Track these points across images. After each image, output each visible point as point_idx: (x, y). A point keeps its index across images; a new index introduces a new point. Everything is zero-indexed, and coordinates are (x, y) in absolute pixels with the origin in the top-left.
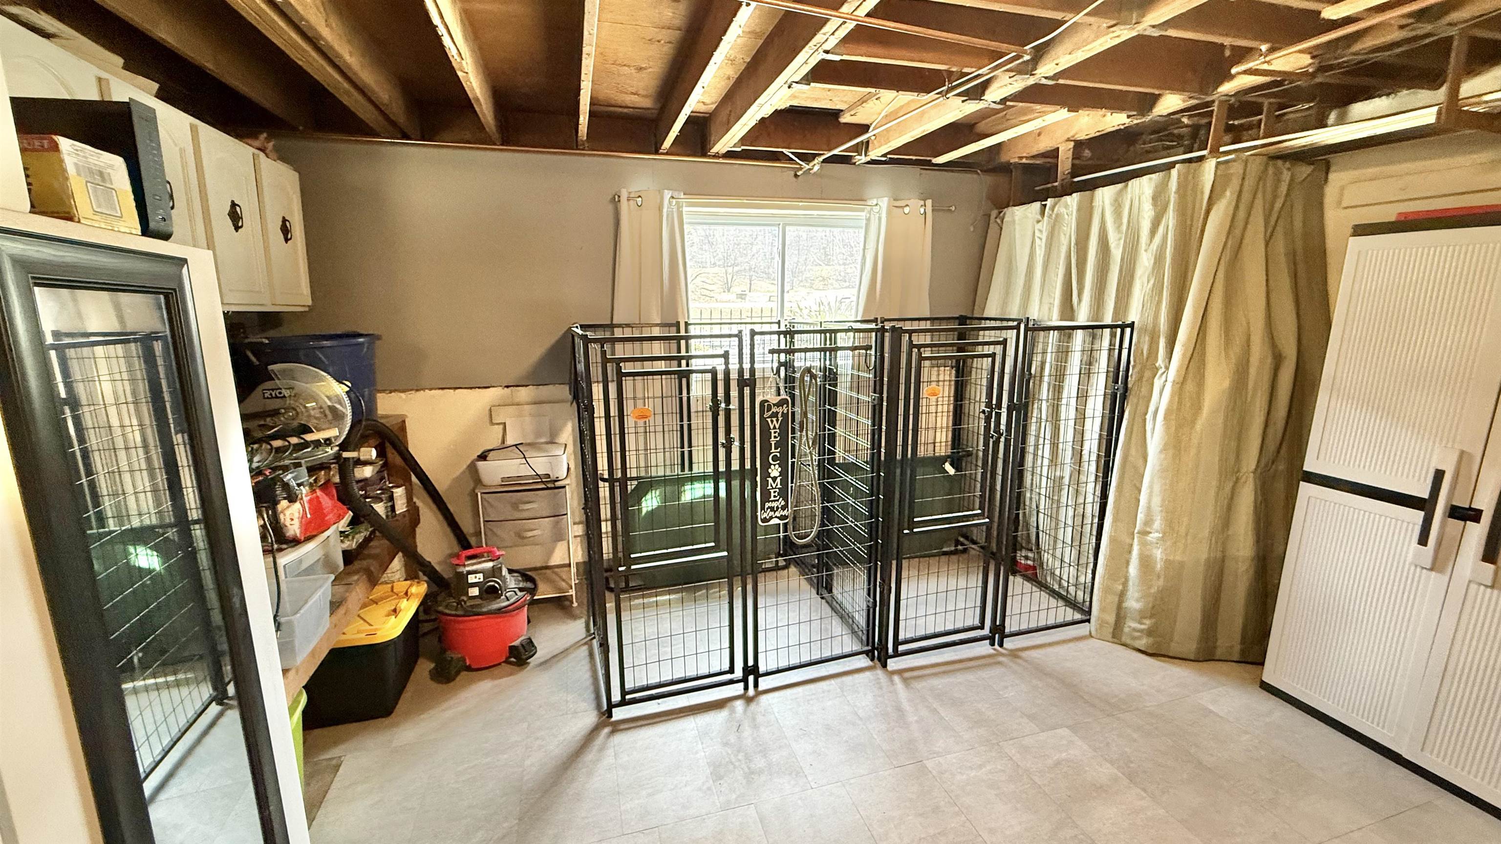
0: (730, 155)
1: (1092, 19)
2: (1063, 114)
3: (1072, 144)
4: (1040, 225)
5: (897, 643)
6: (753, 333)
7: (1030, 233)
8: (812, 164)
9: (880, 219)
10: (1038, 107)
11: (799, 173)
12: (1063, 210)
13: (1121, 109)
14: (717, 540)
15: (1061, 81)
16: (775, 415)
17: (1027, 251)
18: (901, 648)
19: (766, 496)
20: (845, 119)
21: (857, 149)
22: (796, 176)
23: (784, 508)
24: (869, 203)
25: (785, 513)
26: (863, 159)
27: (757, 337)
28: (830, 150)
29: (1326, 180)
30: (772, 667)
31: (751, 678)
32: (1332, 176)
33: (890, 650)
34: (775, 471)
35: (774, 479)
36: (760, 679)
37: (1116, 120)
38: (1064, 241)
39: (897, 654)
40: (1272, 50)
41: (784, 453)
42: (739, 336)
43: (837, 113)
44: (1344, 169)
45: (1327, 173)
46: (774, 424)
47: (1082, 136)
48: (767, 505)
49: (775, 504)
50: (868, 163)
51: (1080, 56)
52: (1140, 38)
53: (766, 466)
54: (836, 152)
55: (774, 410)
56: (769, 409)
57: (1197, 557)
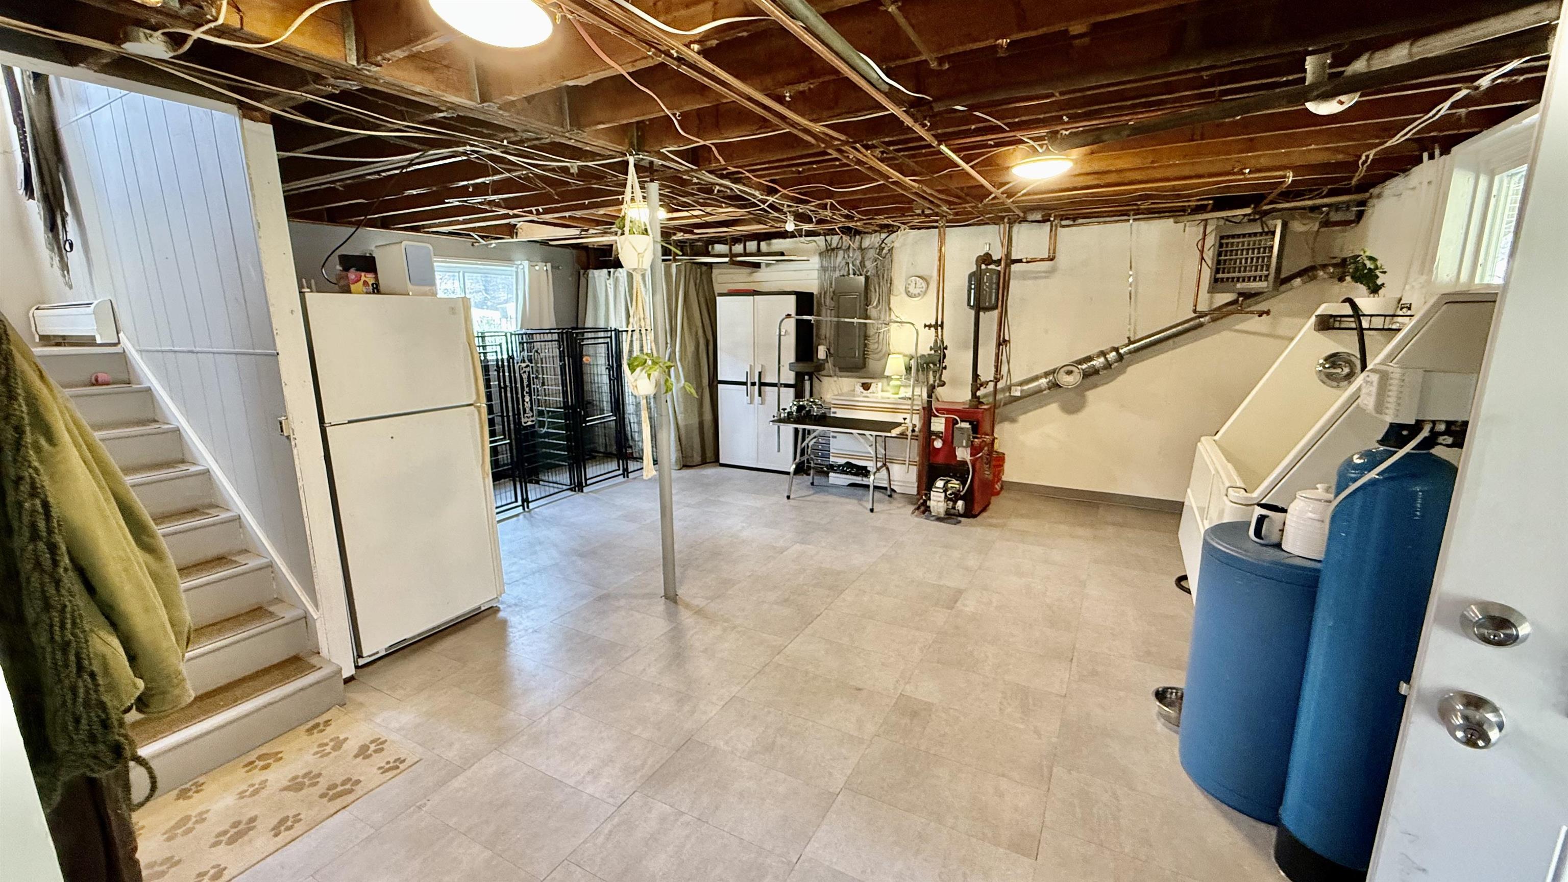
4: (608, 281)
5: (586, 480)
7: (604, 284)
8: (488, 242)
9: (524, 273)
14: (504, 434)
16: (525, 372)
17: (603, 293)
18: (589, 482)
22: (473, 245)
23: (533, 416)
24: (516, 262)
25: (533, 419)
29: (714, 282)
30: (534, 498)
31: (525, 504)
32: (715, 280)
33: (584, 484)
34: (527, 399)
35: (527, 403)
36: (530, 504)
39: (587, 485)
40: (683, 234)
41: (530, 389)
46: (525, 376)
48: (526, 415)
49: (529, 415)
53: (523, 396)
55: (524, 369)
56: (522, 369)
57: (695, 421)
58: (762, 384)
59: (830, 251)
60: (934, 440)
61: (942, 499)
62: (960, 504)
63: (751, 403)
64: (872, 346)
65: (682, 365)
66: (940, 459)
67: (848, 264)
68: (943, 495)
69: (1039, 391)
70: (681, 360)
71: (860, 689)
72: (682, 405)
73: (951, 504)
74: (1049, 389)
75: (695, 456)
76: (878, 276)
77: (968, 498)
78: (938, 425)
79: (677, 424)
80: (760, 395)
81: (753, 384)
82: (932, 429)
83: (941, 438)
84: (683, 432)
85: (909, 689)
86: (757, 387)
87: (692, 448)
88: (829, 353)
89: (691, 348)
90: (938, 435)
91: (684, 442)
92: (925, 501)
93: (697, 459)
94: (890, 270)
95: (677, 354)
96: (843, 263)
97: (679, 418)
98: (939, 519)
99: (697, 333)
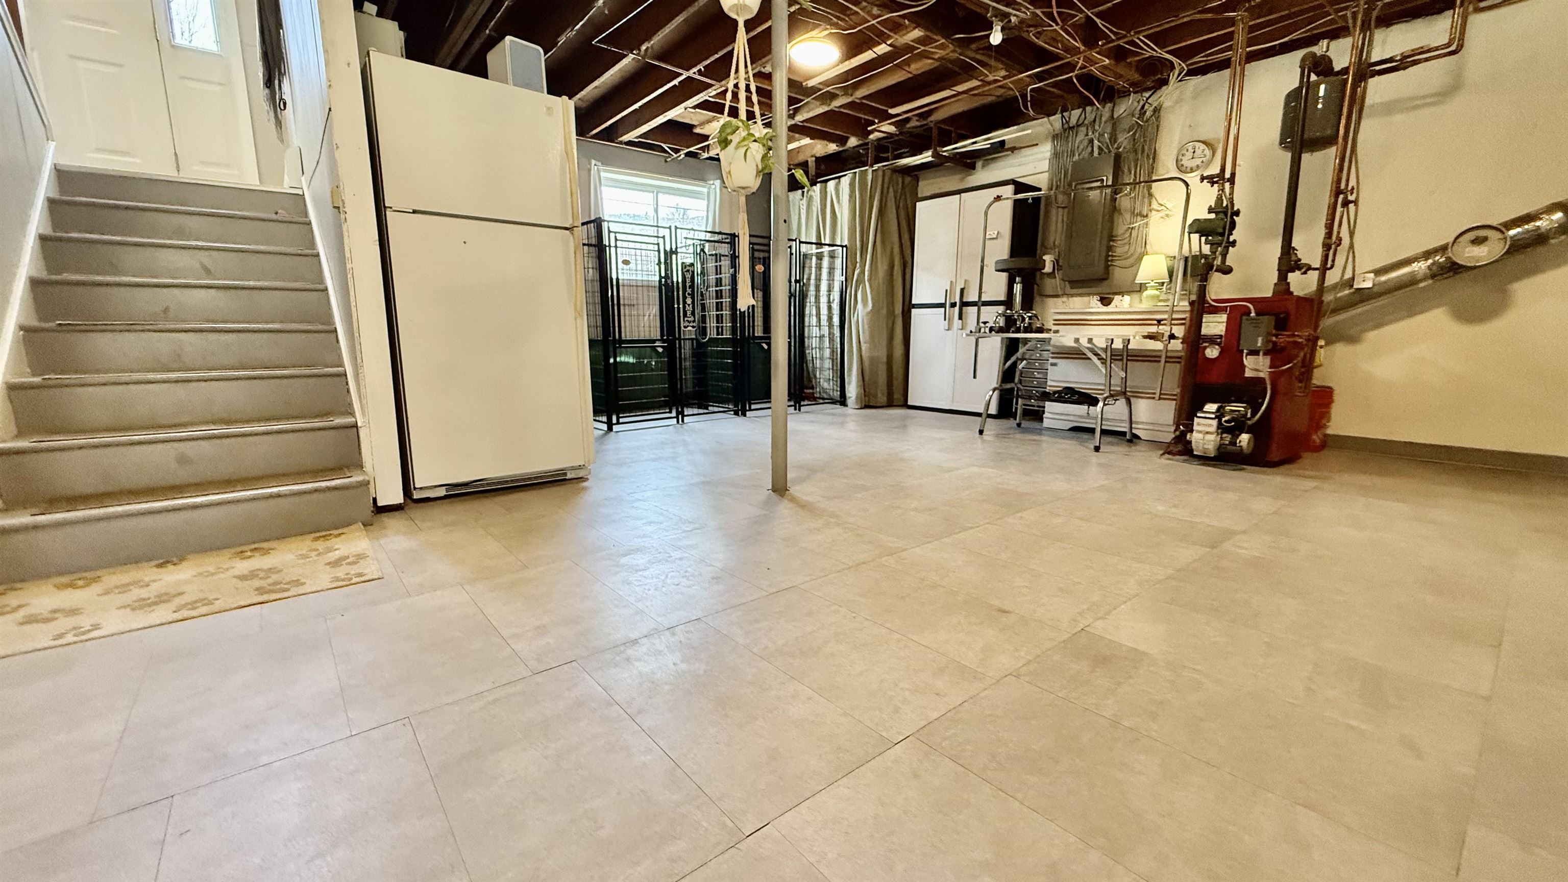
0: (630, 143)
1: (813, 101)
2: (806, 141)
3: (814, 159)
4: (801, 202)
5: (751, 404)
6: (676, 228)
7: (797, 207)
8: (678, 154)
9: (716, 192)
10: (797, 135)
11: (669, 160)
12: (813, 194)
13: (833, 142)
15: (805, 124)
16: (688, 271)
17: (797, 217)
19: (685, 315)
20: (697, 130)
21: (702, 149)
22: (666, 161)
23: (694, 321)
24: (709, 182)
25: (694, 324)
26: (706, 155)
27: (678, 230)
28: (688, 148)
29: (918, 185)
30: (690, 413)
31: (680, 416)
32: (920, 183)
33: (748, 408)
34: (689, 301)
35: (689, 305)
36: (685, 418)
37: (833, 148)
38: (815, 209)
40: (879, 122)
41: (693, 291)
42: (670, 228)
43: (692, 126)
44: (925, 179)
45: (918, 182)
46: (688, 276)
47: (818, 155)
48: (686, 319)
49: (689, 319)
50: (707, 159)
51: (811, 114)
52: (831, 111)
53: (685, 298)
54: (692, 149)
55: (688, 268)
56: (685, 267)
57: (882, 354)
58: (964, 304)
59: (1069, 130)
60: (1205, 348)
61: (1213, 429)
62: (1244, 439)
63: (948, 330)
64: (1120, 249)
65: (871, 287)
66: (1215, 377)
67: (1091, 141)
68: (1215, 423)
69: (1412, 282)
70: (870, 280)
71: (1005, 612)
72: (867, 332)
73: (1228, 438)
74: (1433, 277)
75: (879, 395)
76: (1136, 152)
77: (1261, 431)
78: (1214, 325)
79: (861, 356)
80: (960, 318)
81: (953, 305)
82: (1204, 331)
83: (1219, 344)
84: (866, 364)
85: (1099, 627)
86: (957, 309)
87: (876, 383)
88: (1057, 264)
89: (882, 268)
90: (1212, 340)
91: (867, 378)
92: (1183, 434)
93: (882, 399)
94: (1154, 139)
95: (866, 273)
96: (1086, 143)
97: (863, 348)
98: (1205, 460)
99: (892, 249)
